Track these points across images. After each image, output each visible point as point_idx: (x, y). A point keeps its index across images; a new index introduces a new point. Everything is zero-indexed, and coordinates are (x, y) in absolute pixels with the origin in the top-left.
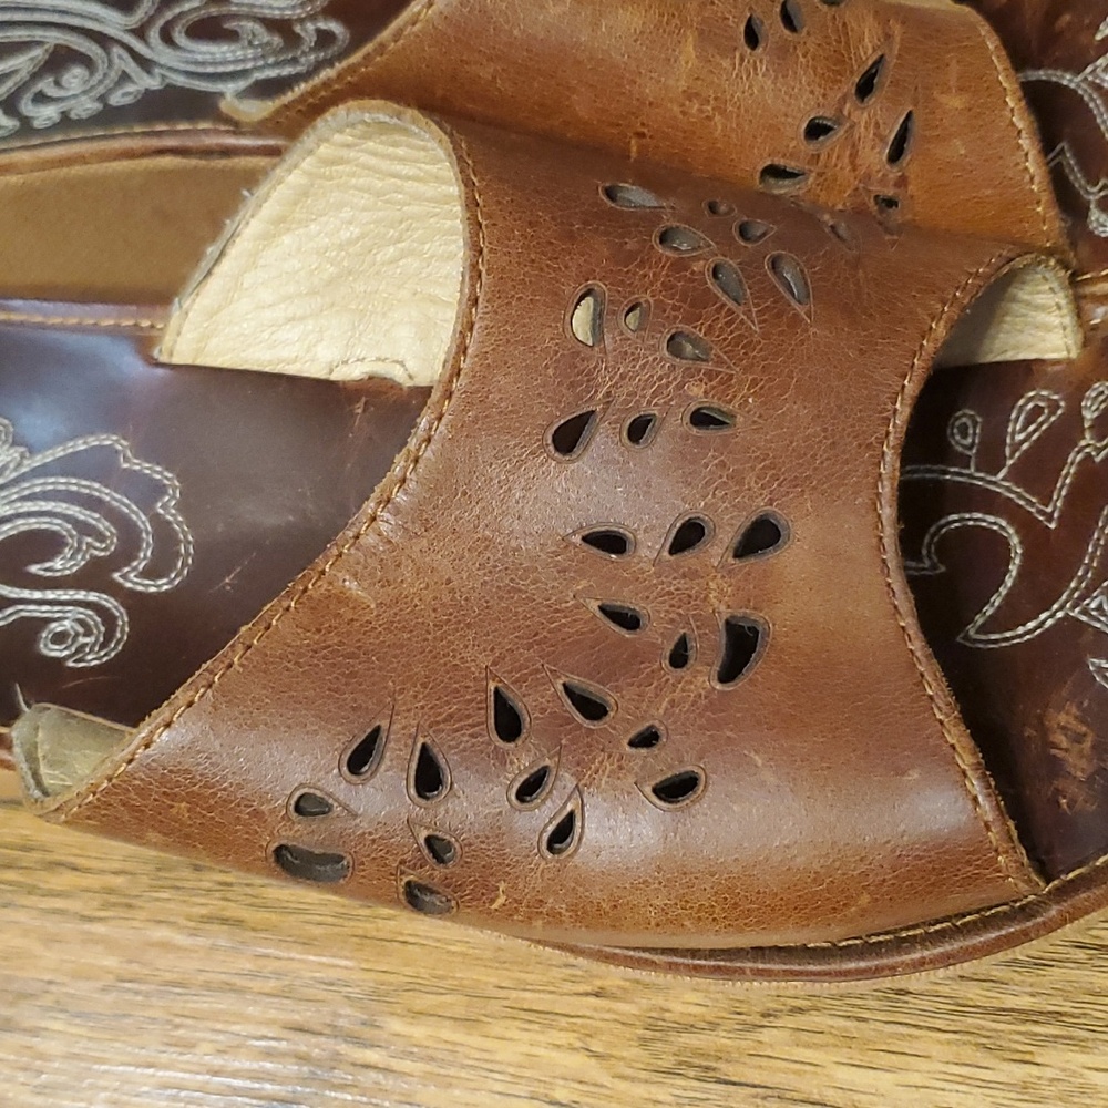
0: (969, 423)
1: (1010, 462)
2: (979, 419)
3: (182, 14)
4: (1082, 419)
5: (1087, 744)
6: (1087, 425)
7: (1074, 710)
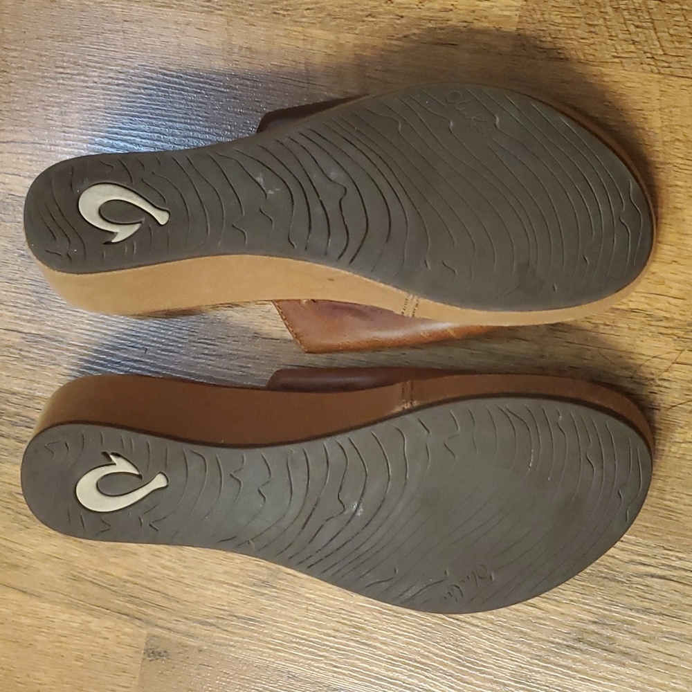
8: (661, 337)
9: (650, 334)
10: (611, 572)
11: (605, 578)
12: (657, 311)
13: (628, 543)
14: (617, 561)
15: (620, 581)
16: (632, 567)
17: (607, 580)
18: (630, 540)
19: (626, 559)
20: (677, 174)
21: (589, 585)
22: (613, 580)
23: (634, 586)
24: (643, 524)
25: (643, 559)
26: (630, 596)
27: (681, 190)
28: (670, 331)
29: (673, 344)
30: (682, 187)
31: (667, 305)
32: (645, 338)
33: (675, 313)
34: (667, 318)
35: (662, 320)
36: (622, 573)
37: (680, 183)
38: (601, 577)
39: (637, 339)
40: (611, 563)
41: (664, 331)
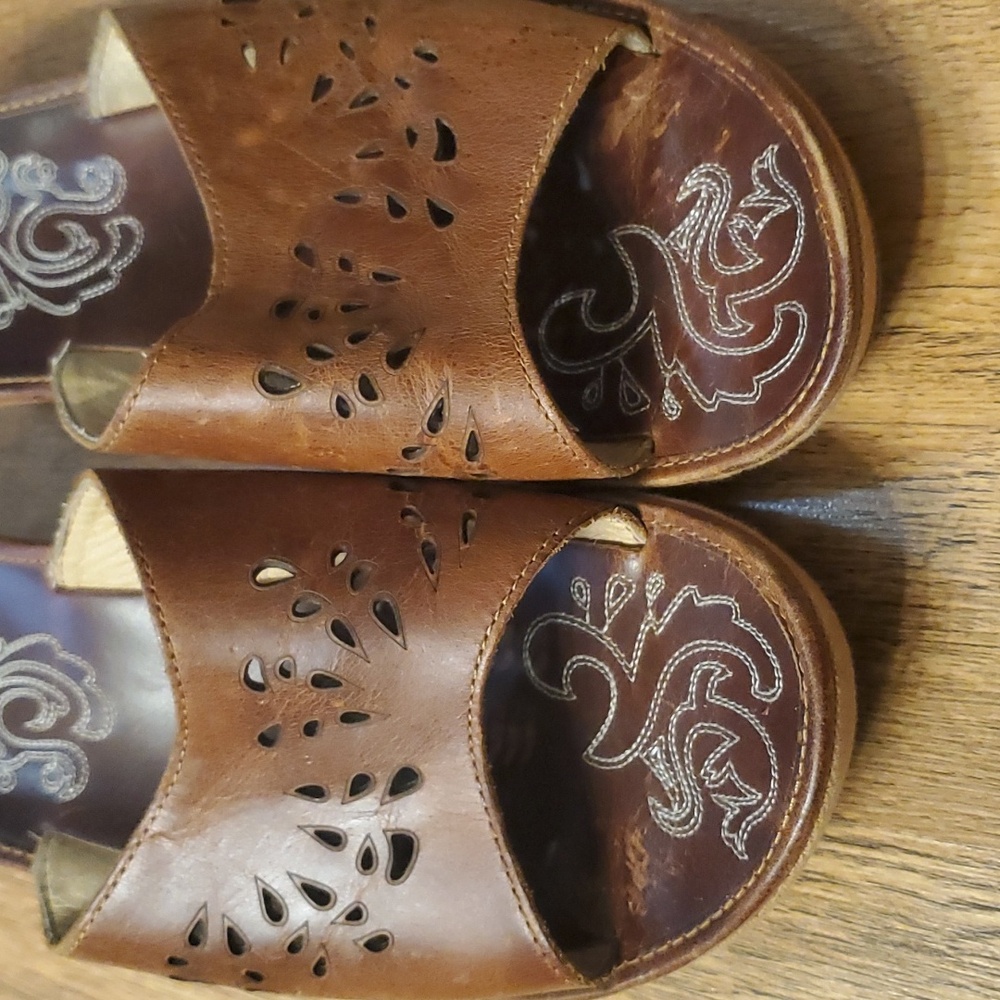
0: (583, 586)
1: (609, 621)
2: (588, 585)
3: (28, 217)
4: (646, 599)
5: (645, 863)
6: (650, 604)
7: (639, 835)
8: (960, 378)
9: (936, 376)
10: (911, 929)
11: (903, 945)
12: (943, 323)
13: (941, 859)
14: (924, 903)
15: (936, 951)
16: (959, 916)
17: (905, 950)
18: (945, 851)
19: (944, 899)
20: (952, 22)
21: (868, 962)
22: (919, 949)
23: (966, 959)
24: (970, 812)
25: (979, 896)
26: (960, 986)
27: (964, 52)
28: (976, 363)
29: (988, 392)
30: (963, 46)
31: (964, 305)
32: (927, 385)
33: (983, 322)
34: (967, 336)
35: (956, 342)
36: (936, 930)
37: (960, 38)
38: (893, 944)
39: (908, 391)
40: (910, 909)
41: (966, 364)
